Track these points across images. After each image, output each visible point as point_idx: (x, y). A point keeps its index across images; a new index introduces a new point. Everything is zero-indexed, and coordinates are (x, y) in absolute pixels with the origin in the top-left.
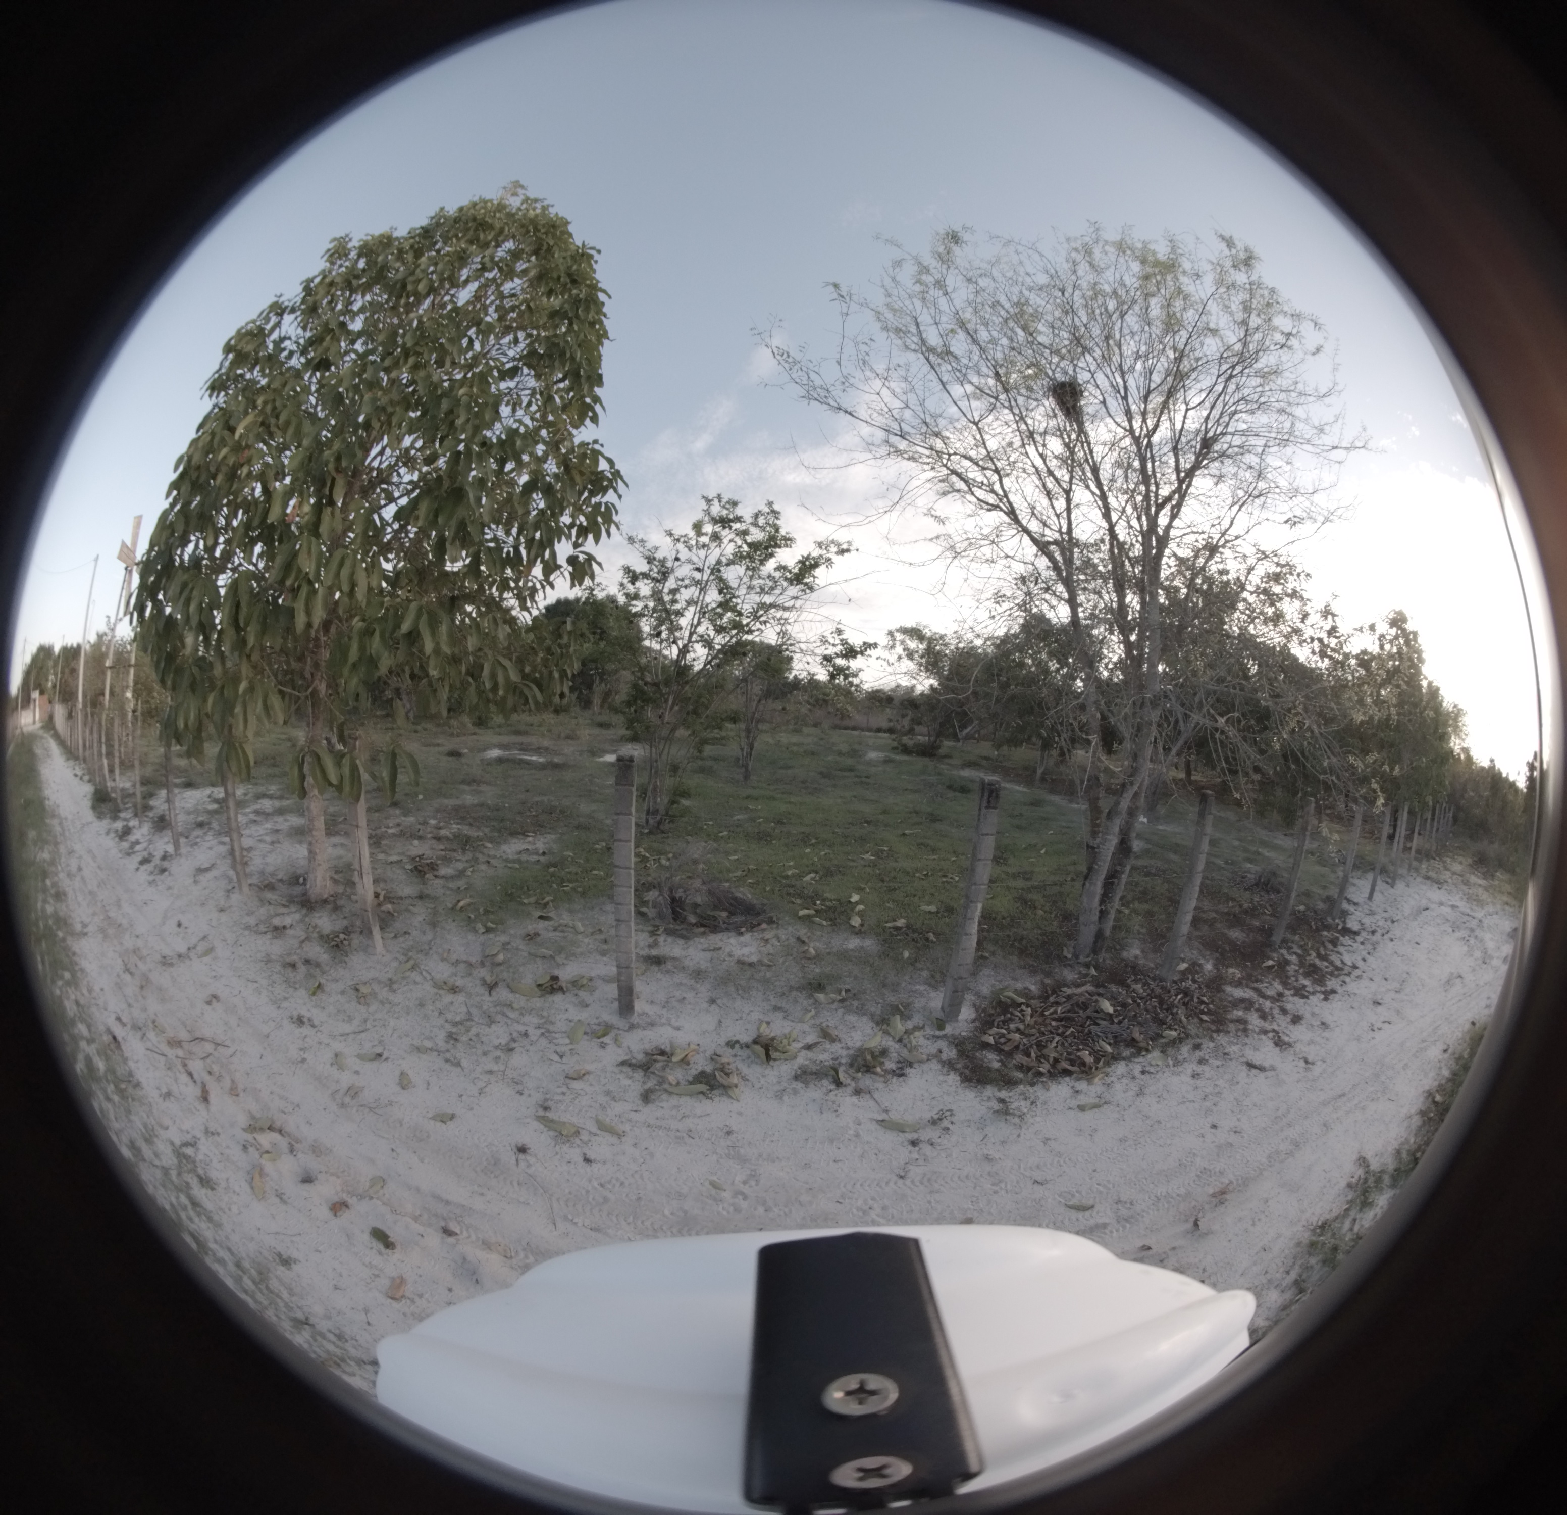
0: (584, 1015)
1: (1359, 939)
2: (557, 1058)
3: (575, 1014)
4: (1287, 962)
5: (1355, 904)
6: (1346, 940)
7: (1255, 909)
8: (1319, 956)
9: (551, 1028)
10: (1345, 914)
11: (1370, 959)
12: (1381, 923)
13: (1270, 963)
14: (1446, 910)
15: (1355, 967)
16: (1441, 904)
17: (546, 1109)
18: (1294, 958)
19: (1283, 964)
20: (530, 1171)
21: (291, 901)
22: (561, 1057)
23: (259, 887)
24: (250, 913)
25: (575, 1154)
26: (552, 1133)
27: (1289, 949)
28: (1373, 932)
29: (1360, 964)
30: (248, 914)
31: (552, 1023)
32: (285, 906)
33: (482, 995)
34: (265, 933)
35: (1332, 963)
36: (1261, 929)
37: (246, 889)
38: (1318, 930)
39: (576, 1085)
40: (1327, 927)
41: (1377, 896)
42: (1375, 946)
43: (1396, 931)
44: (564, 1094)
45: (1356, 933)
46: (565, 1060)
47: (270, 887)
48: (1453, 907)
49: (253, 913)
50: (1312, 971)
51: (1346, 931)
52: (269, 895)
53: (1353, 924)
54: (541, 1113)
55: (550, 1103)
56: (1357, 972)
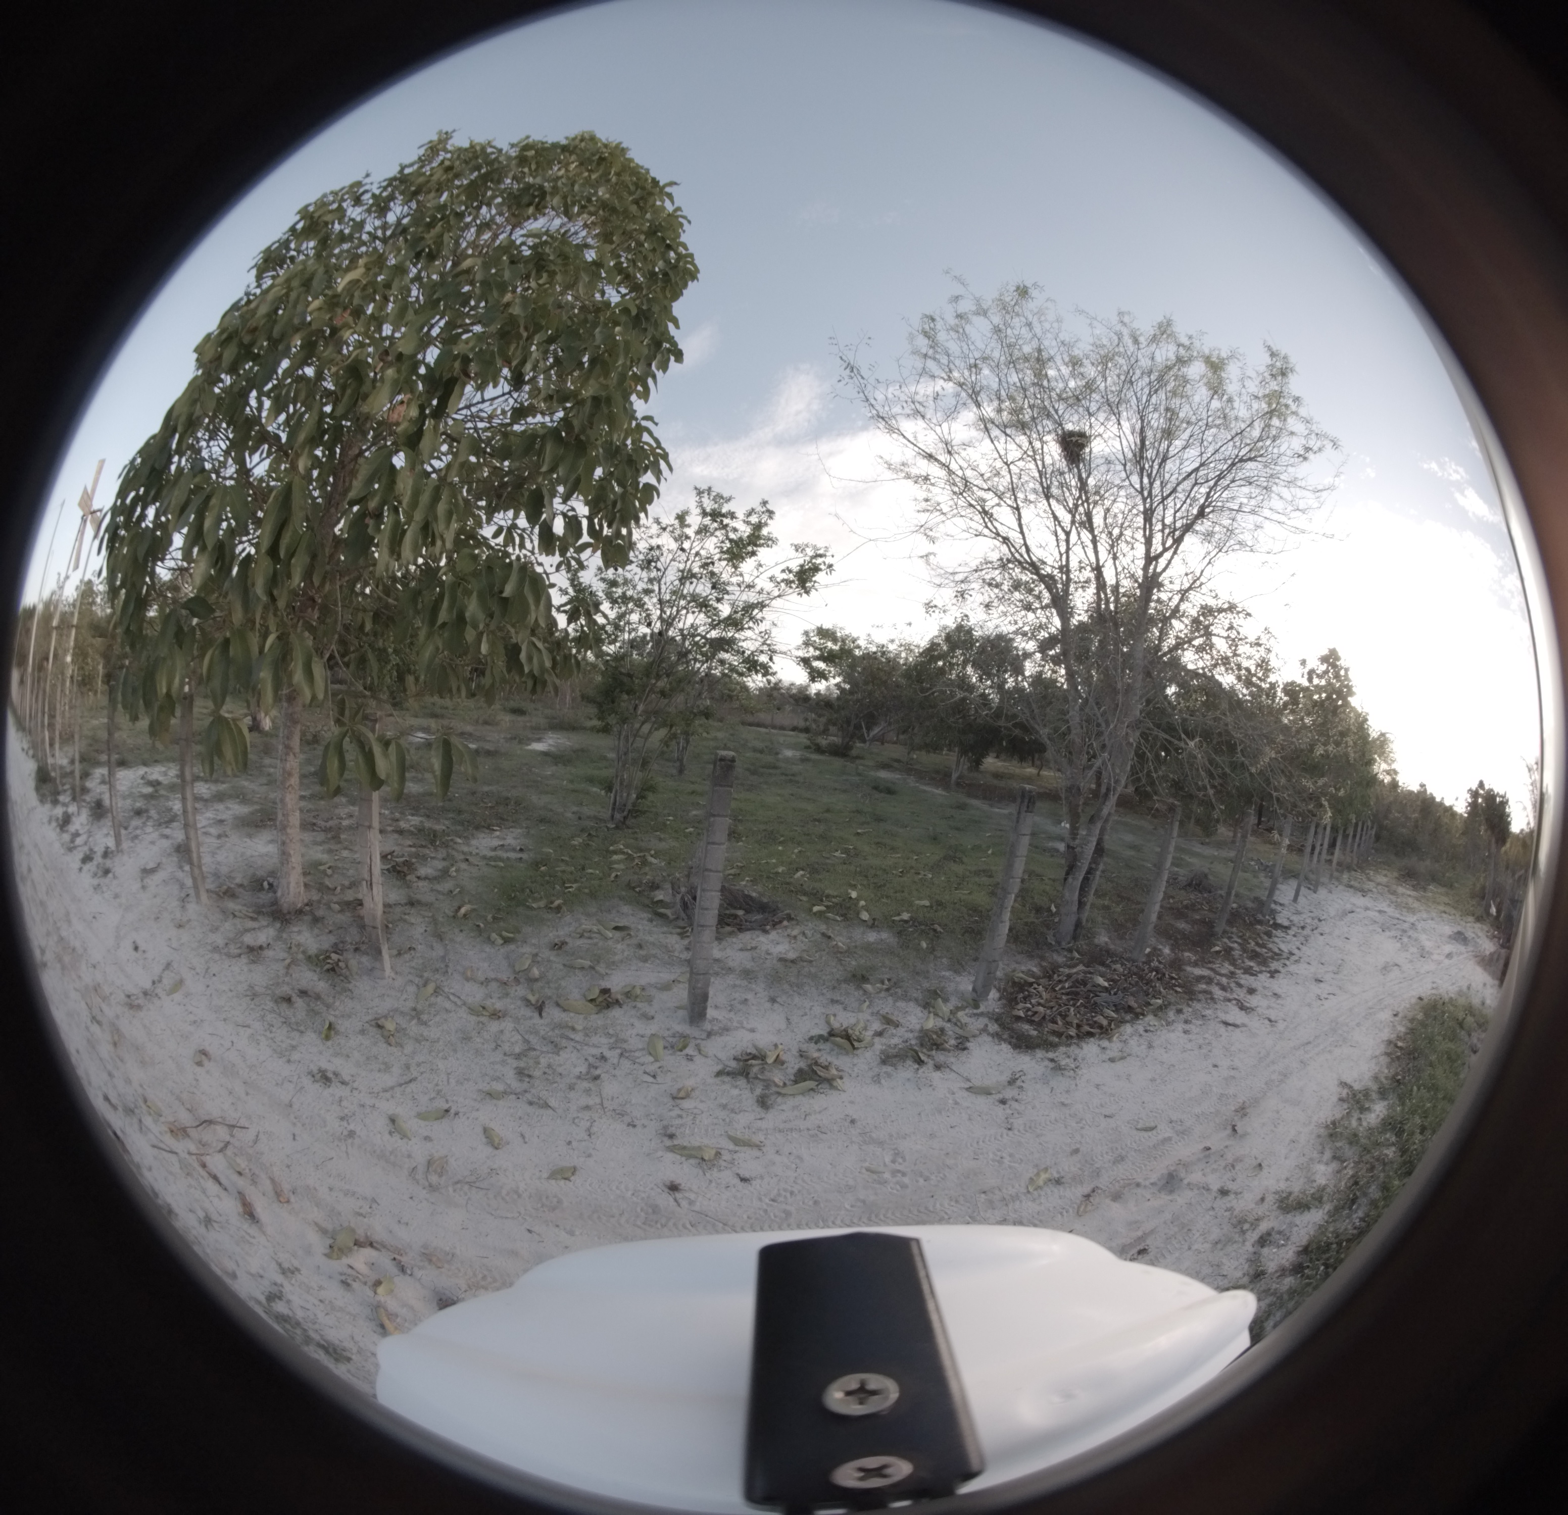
0: (652, 1028)
1: (1291, 932)
2: (651, 1079)
3: (641, 1027)
4: (1232, 949)
5: (1281, 905)
6: (1279, 933)
7: (1193, 905)
8: (1257, 944)
9: (625, 1046)
10: (1273, 913)
11: (1304, 948)
12: (1309, 921)
13: (1217, 948)
14: (1371, 914)
15: (1291, 954)
16: (1367, 909)
17: (671, 1136)
18: (1235, 945)
19: (1228, 951)
20: (697, 1207)
21: (259, 912)
22: (654, 1077)
23: (217, 894)
24: (215, 929)
25: (727, 1176)
26: (693, 1161)
27: (1230, 938)
28: (1303, 928)
29: (1296, 951)
30: (211, 931)
31: (625, 1041)
32: (252, 919)
33: (531, 1018)
34: (239, 955)
35: (1270, 950)
36: (1203, 922)
37: (204, 896)
38: (1251, 924)
39: (687, 1104)
40: (1260, 922)
41: (1301, 899)
42: (1307, 938)
43: (1325, 927)
44: (680, 1116)
45: (1286, 928)
46: (659, 1079)
47: (230, 894)
48: (1380, 912)
49: (217, 929)
50: (1255, 956)
51: (1277, 926)
52: (231, 905)
53: (1281, 920)
54: (668, 1143)
55: (672, 1130)
56: (1293, 958)
